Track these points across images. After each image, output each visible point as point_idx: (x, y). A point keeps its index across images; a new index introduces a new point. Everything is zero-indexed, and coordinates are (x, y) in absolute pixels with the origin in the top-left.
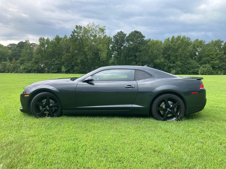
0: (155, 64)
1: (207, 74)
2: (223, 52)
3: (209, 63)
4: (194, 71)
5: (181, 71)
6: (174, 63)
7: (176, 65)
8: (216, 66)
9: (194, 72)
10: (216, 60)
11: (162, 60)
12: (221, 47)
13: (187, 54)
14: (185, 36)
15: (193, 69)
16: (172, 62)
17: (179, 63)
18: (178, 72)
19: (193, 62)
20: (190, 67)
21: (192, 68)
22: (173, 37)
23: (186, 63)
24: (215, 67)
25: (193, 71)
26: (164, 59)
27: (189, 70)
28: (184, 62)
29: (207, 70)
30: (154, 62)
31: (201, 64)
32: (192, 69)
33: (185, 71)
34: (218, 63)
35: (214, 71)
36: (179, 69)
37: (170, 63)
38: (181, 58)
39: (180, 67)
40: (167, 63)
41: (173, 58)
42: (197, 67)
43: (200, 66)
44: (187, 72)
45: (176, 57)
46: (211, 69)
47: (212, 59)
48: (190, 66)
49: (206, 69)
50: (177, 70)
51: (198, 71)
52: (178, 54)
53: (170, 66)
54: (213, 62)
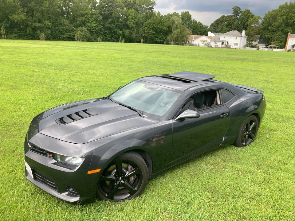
0: (11, 21)
1: (85, 40)
2: (98, 12)
3: (84, 25)
4: (69, 36)
5: (51, 34)
6: (39, 22)
7: (44, 25)
8: (93, 31)
9: (69, 37)
10: (92, 22)
11: (23, 17)
12: (97, 5)
13: (57, 10)
15: (67, 32)
16: (38, 21)
17: (47, 22)
18: (47, 37)
19: (66, 22)
20: (63, 29)
21: (66, 31)
23: (57, 23)
24: (92, 32)
25: (68, 35)
26: (26, 15)
27: (61, 33)
28: (54, 21)
29: (84, 35)
30: (9, 19)
31: (77, 26)
32: (66, 33)
33: (57, 34)
34: (95, 26)
35: (92, 37)
36: (49, 32)
37: (35, 21)
38: (49, 16)
39: (49, 29)
40: (30, 22)
41: (38, 14)
42: (71, 31)
43: (75, 28)
44: (60, 37)
45: (43, 13)
46: (89, 34)
47: (88, 21)
48: (63, 28)
49: (83, 34)
50: (47, 33)
51: (74, 36)
52: (44, 9)
53: (35, 26)
54: (89, 25)
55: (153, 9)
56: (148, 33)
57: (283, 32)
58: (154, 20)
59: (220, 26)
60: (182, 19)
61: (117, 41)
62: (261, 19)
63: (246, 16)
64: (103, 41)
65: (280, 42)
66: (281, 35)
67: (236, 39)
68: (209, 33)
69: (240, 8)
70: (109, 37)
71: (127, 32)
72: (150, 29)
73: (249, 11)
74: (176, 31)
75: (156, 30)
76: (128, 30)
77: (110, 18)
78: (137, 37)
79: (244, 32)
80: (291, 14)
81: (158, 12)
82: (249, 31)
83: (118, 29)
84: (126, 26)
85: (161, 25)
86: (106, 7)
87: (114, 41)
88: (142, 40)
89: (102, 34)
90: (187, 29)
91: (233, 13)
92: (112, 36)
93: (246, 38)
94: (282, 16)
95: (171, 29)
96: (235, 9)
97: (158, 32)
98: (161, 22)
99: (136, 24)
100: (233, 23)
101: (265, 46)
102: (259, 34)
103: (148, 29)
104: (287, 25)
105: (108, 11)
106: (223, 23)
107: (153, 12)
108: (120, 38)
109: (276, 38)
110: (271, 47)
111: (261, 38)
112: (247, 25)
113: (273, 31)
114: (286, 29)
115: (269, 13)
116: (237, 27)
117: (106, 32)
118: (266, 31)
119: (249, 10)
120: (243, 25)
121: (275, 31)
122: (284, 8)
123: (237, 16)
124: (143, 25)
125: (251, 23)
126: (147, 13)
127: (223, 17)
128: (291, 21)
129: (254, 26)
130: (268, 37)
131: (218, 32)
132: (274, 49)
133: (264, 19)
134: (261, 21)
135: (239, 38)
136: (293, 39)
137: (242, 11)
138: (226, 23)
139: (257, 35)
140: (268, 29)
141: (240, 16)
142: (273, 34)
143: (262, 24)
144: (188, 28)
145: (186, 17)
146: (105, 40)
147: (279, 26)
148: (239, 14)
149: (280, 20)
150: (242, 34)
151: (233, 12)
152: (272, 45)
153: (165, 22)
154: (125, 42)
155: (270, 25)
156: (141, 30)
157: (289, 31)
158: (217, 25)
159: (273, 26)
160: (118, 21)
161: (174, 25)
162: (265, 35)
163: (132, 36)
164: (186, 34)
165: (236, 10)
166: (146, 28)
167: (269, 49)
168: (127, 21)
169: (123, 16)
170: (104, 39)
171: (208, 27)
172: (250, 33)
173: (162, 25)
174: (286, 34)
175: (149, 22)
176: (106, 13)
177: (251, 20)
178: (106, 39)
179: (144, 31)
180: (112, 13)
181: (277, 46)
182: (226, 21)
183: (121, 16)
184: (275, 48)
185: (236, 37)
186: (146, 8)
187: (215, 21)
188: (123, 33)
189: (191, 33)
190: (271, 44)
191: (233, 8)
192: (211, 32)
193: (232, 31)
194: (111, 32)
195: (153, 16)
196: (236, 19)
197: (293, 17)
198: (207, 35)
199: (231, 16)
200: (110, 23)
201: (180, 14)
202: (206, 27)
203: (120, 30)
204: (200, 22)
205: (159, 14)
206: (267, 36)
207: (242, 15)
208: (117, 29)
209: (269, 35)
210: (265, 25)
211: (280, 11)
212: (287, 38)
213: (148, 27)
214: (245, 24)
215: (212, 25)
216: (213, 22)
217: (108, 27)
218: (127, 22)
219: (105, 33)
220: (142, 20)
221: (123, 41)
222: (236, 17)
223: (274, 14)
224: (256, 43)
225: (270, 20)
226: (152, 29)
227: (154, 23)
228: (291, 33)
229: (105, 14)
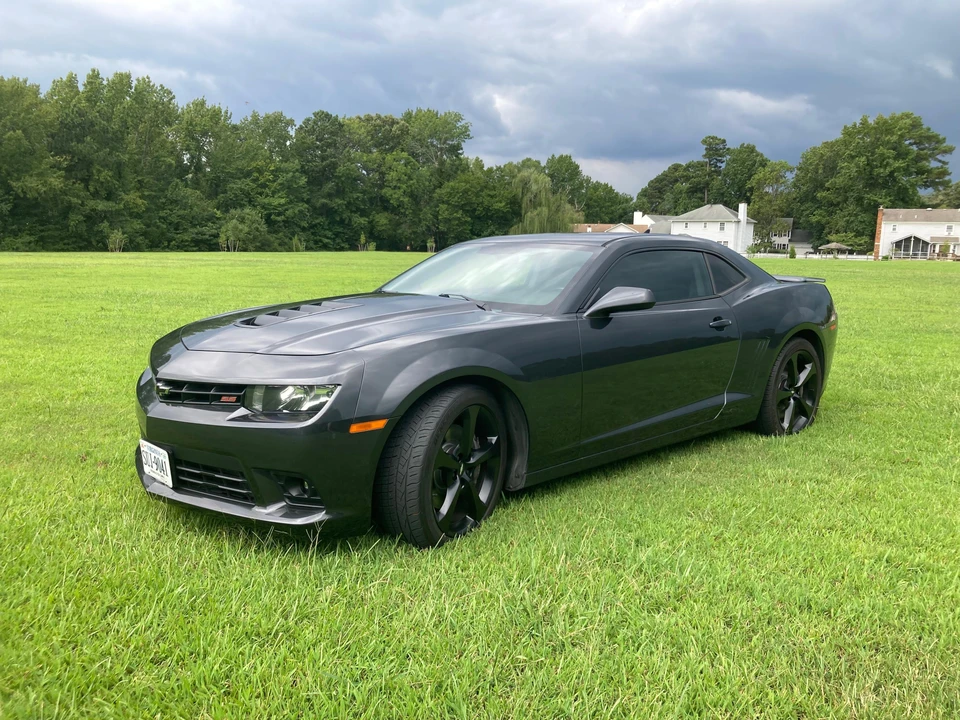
0: (17, 197)
1: (250, 247)
2: (295, 164)
3: (250, 202)
4: (200, 237)
5: (145, 234)
6: (109, 198)
7: (122, 206)
8: (279, 219)
9: (202, 241)
10: (274, 193)
11: (56, 181)
12: (288, 143)
13: (164, 161)
14: (148, 78)
15: (194, 226)
16: (103, 193)
17: (132, 197)
18: (131, 241)
19: (191, 195)
20: (182, 217)
21: (191, 223)
22: (94, 76)
23: (164, 200)
24: (275, 222)
25: (197, 234)
26: (66, 178)
27: (176, 229)
28: (154, 193)
29: (249, 233)
30: (9, 190)
31: (225, 207)
32: (192, 227)
33: (163, 234)
34: (283, 205)
35: (271, 238)
36: (138, 225)
37: (95, 195)
38: (140, 178)
39: (138, 216)
40: (78, 197)
41: (106, 175)
42: (209, 220)
43: (219, 213)
44: (169, 241)
45: (119, 170)
46: (264, 228)
47: (260, 190)
48: (182, 212)
49: (246, 229)
50: (129, 230)
51: (217, 236)
52: (125, 158)
53: (93, 210)
54: (266, 201)
55: (460, 152)
56: (447, 221)
57: (862, 205)
58: (467, 182)
59: (668, 196)
60: (551, 176)
61: (353, 246)
62: (791, 170)
63: (744, 163)
64: (308, 249)
65: (856, 236)
66: (856, 215)
67: (722, 229)
68: (637, 215)
69: (724, 141)
70: (328, 238)
71: (382, 220)
72: (457, 207)
73: (751, 150)
74: (535, 213)
75: (475, 210)
76: (386, 214)
77: (328, 179)
78: (414, 233)
79: (743, 207)
80: (881, 150)
81: (477, 159)
82: (760, 207)
83: (355, 212)
84: (379, 204)
85: (489, 195)
86: (317, 147)
87: (342, 249)
88: (430, 243)
89: (304, 229)
90: (568, 206)
91: (705, 156)
92: (337, 235)
93: (752, 228)
94: (853, 157)
95: (520, 206)
96: (710, 144)
97: (479, 218)
98: (485, 187)
99: (413, 196)
100: (707, 184)
101: (812, 251)
102: (789, 215)
103: (447, 210)
104: (872, 183)
105: (323, 159)
106: (678, 184)
107: (460, 159)
108: (363, 239)
109: (842, 223)
110: (830, 252)
111: (796, 225)
112: (751, 190)
113: (831, 204)
114: (870, 197)
115: (814, 151)
116: (723, 194)
117: (317, 221)
118: (809, 204)
119: (754, 147)
120: (740, 189)
121: (838, 204)
122: (859, 132)
123: (719, 164)
124: (431, 198)
125: (761, 184)
126: (442, 163)
127: (676, 168)
128: (882, 170)
129: (771, 191)
130: (818, 222)
131: (664, 213)
132: (841, 256)
133: (799, 169)
134: (790, 177)
135: (730, 228)
136: (896, 223)
137: (732, 148)
138: (685, 186)
139: (783, 217)
140: (814, 199)
141: (728, 164)
142: (830, 214)
143: (795, 185)
144: (571, 202)
145: (564, 173)
146: (314, 246)
147: (846, 190)
148: (724, 156)
149: (848, 169)
150: (737, 216)
151: (704, 152)
152: (833, 245)
153: (501, 185)
154: (378, 249)
155: (821, 186)
156: (427, 213)
157: (880, 201)
158: (659, 192)
159: (828, 189)
160: (354, 189)
161: (529, 196)
162: (807, 215)
163: (400, 231)
164: (567, 220)
165: (715, 148)
166: (443, 207)
167: (824, 256)
168: (381, 187)
169: (368, 174)
170: (311, 244)
171: (632, 199)
172: (762, 211)
173: (492, 197)
174: (873, 210)
175: (453, 188)
176: (316, 166)
177: (761, 175)
178: (316, 242)
179: (436, 217)
180: (334, 166)
181: (850, 248)
182: (687, 179)
183: (364, 172)
184: (841, 251)
185: (722, 224)
186: (441, 149)
187: (652, 182)
188: (370, 222)
189: (583, 218)
190: (828, 242)
191: (704, 142)
192: (641, 213)
193: (708, 206)
194: (333, 223)
195: (463, 171)
196: (715, 171)
197: (889, 158)
198: (630, 221)
199: (701, 165)
200: (329, 196)
201: (543, 164)
202: (628, 200)
203: (361, 216)
204: (607, 185)
205: (479, 164)
206: (814, 219)
207: (734, 161)
208: (352, 212)
209: (820, 215)
210: (804, 188)
211: (846, 143)
212: (876, 223)
213: (449, 204)
214: (744, 185)
215: (644, 193)
216: (645, 185)
217: (324, 205)
218: (384, 191)
219: (315, 225)
220: (427, 183)
221: (373, 245)
222: (716, 166)
223: (829, 154)
224: (784, 240)
225: (817, 173)
226: (462, 207)
227: (466, 192)
228: (887, 208)
229: (316, 169)
